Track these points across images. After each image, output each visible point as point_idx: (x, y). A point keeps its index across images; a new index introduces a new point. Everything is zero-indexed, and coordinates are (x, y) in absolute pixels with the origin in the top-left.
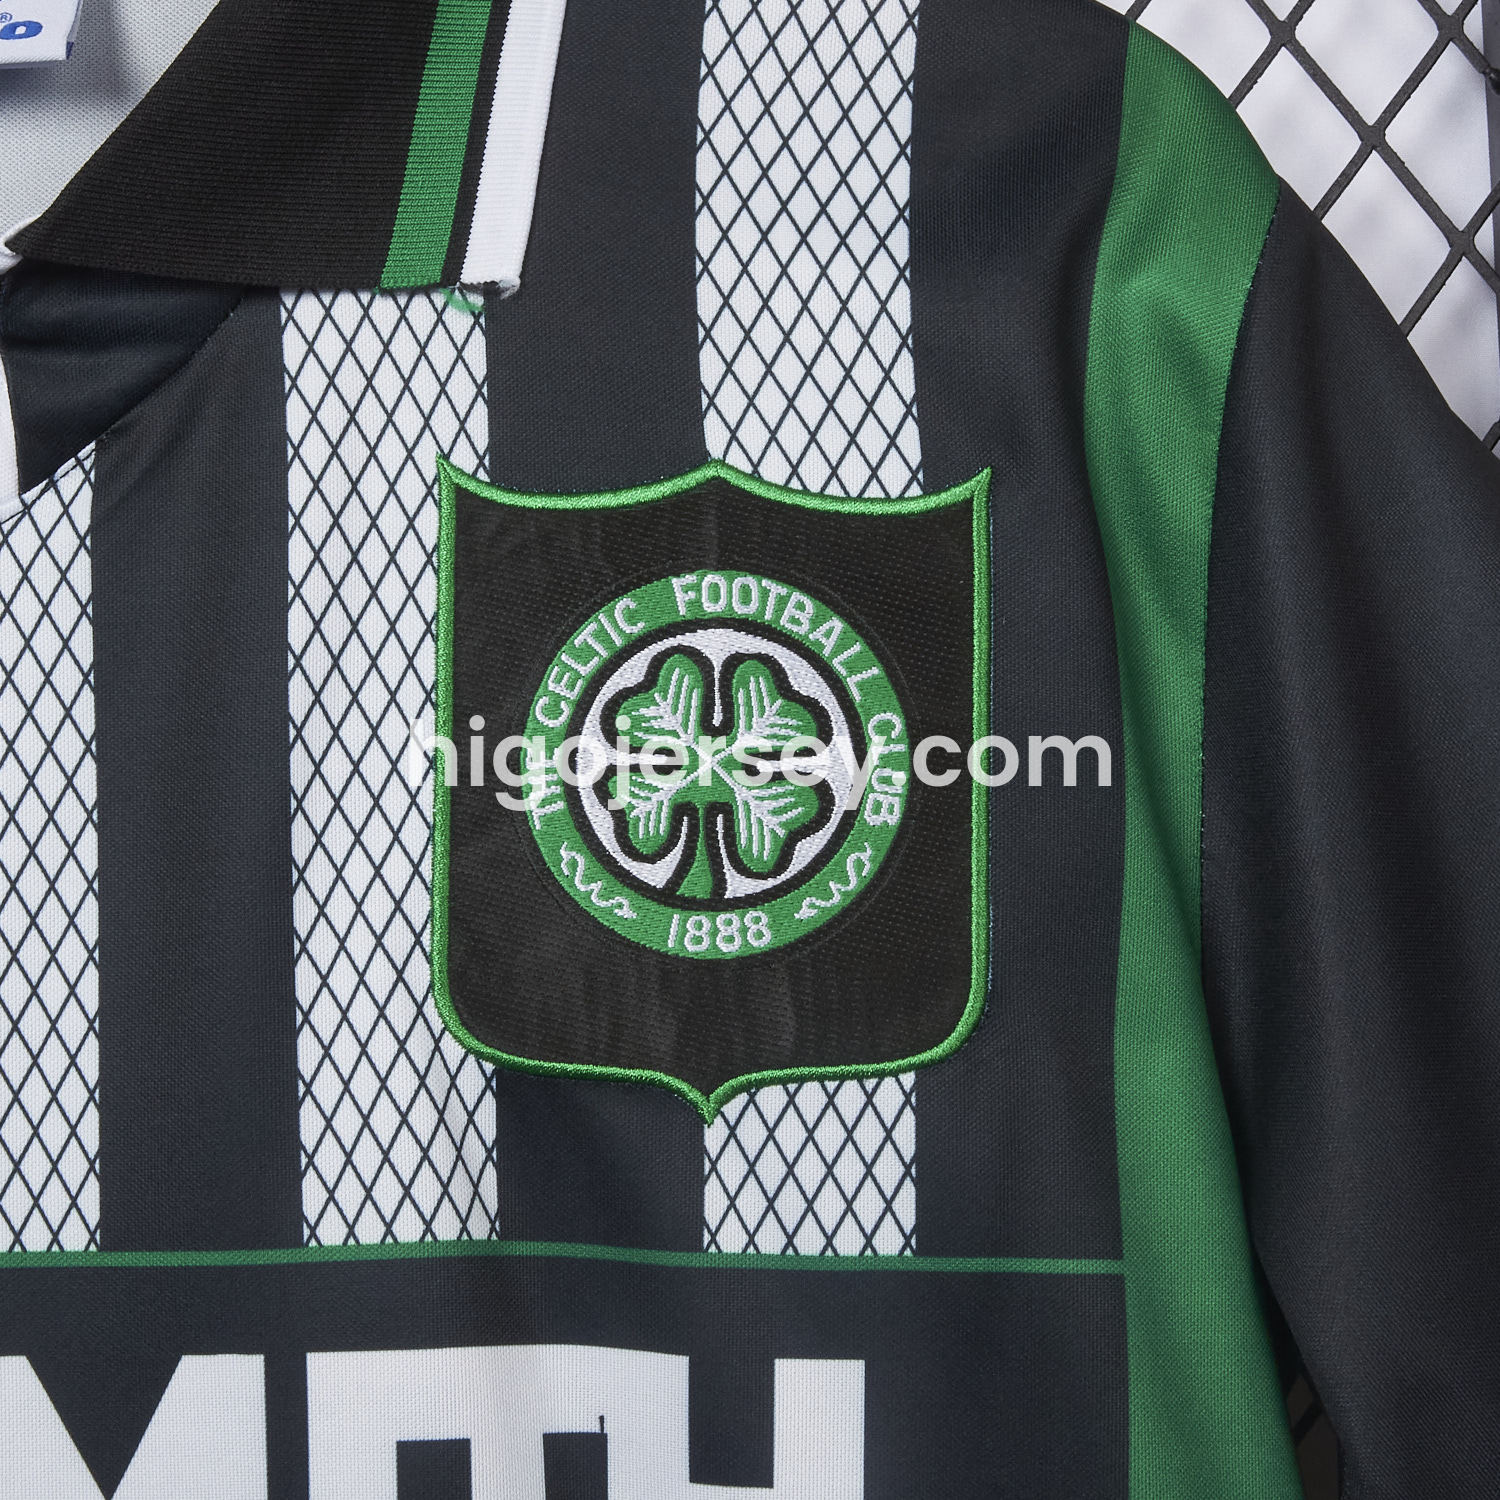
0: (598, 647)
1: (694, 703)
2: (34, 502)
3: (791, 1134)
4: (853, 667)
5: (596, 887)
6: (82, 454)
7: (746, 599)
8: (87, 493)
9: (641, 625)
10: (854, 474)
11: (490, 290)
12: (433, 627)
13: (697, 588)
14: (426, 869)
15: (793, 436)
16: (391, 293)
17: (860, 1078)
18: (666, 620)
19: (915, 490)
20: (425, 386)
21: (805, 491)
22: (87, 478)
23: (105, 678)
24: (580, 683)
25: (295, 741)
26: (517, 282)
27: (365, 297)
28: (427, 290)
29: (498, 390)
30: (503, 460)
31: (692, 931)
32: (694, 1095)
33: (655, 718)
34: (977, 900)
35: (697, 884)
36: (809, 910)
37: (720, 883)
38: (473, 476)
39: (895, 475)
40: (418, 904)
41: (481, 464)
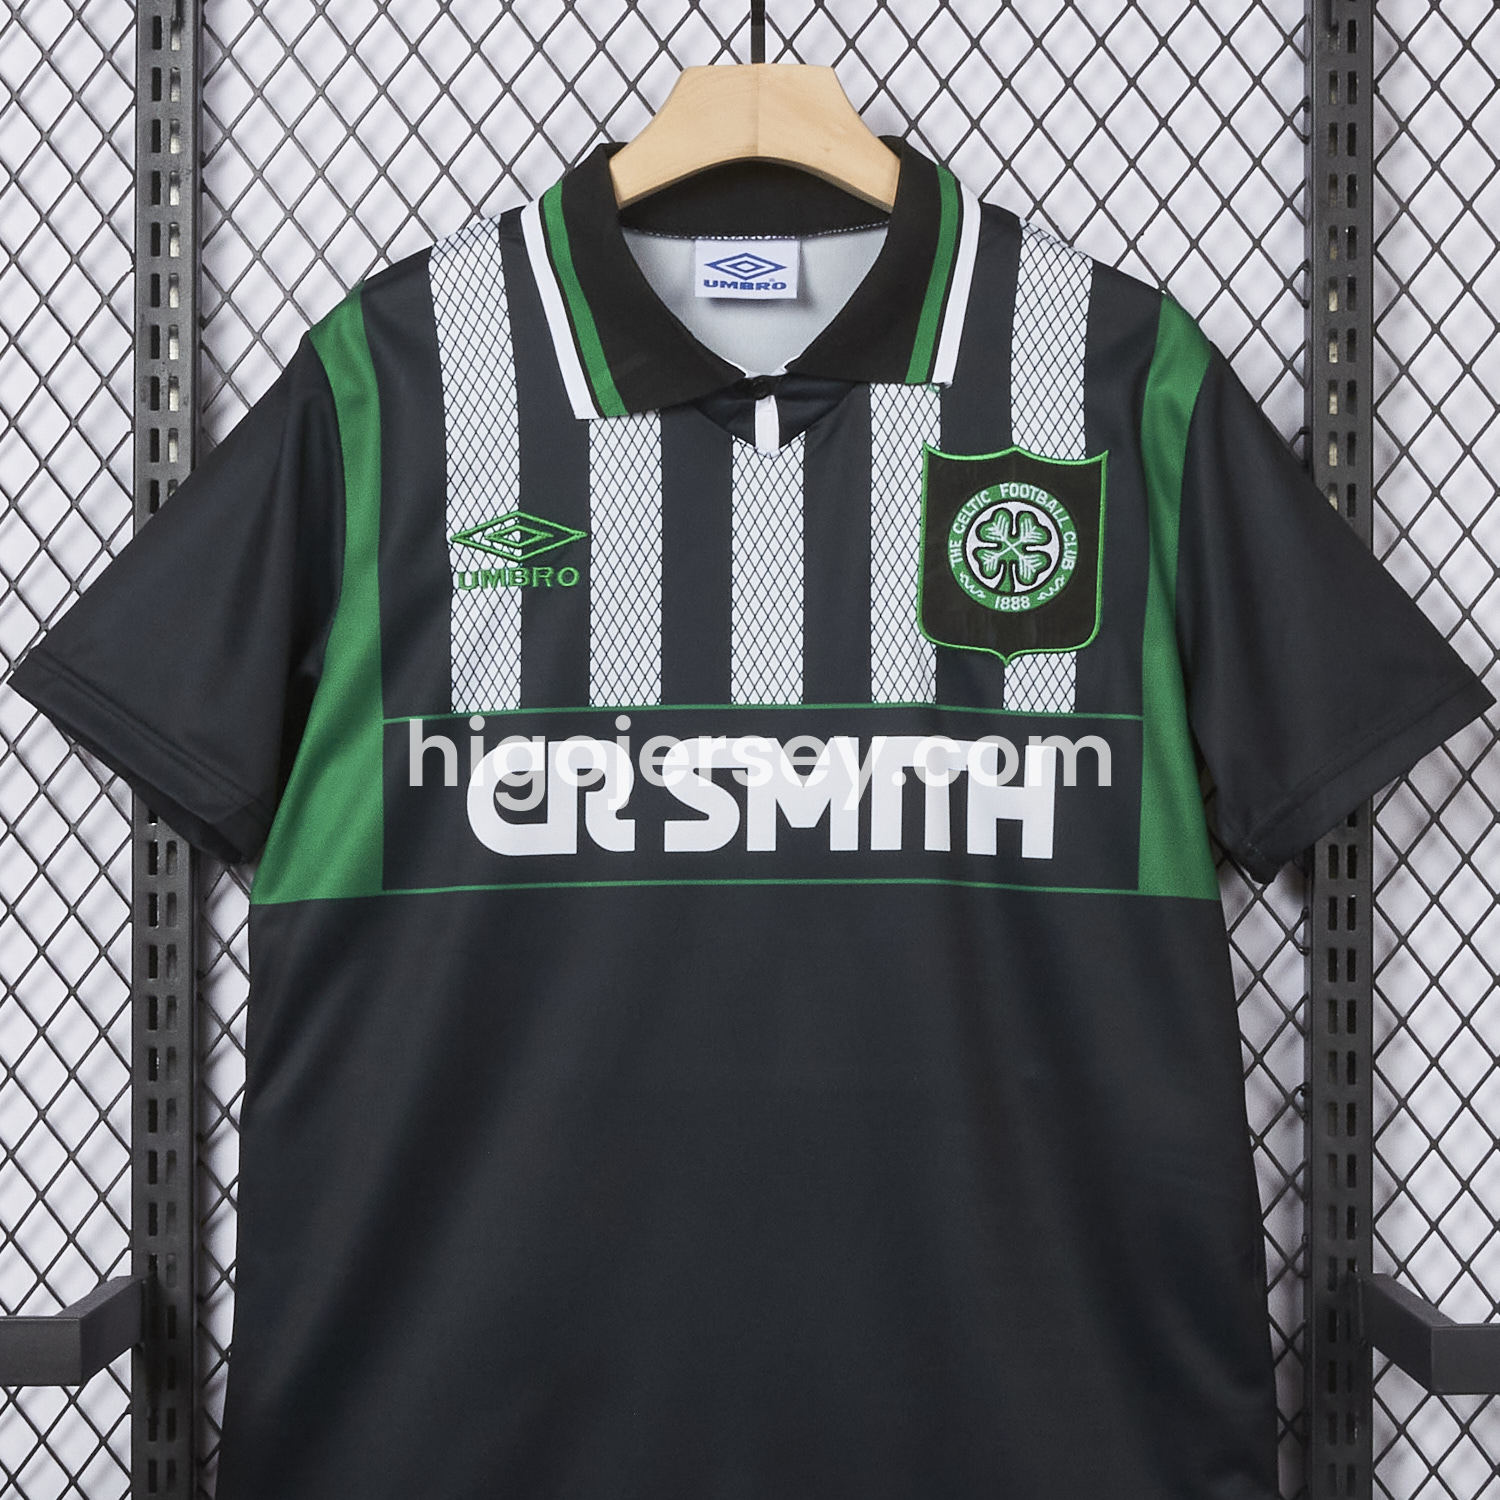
0: (975, 507)
1: (1006, 527)
2: (784, 451)
3: (1034, 671)
4: (1059, 516)
5: (972, 587)
6: (800, 436)
7: (1025, 492)
8: (802, 448)
9: (989, 500)
10: (1062, 451)
11: (942, 385)
13: (1008, 488)
14: (915, 579)
15: (1042, 438)
16: (909, 385)
17: (1058, 653)
18: (998, 498)
19: (1083, 457)
20: (919, 417)
21: (1046, 457)
22: (802, 444)
23: (807, 512)
24: (969, 519)
25: (873, 535)
26: (951, 382)
27: (899, 386)
28: (921, 384)
29: (944, 419)
30: (946, 443)
31: (1003, 602)
32: (1002, 657)
33: (993, 531)
34: (1099, 595)
35: (1006, 587)
36: (1042, 597)
37: (1013, 587)
38: (934, 448)
39: (1076, 452)
40: (913, 591)
41: (937, 444)
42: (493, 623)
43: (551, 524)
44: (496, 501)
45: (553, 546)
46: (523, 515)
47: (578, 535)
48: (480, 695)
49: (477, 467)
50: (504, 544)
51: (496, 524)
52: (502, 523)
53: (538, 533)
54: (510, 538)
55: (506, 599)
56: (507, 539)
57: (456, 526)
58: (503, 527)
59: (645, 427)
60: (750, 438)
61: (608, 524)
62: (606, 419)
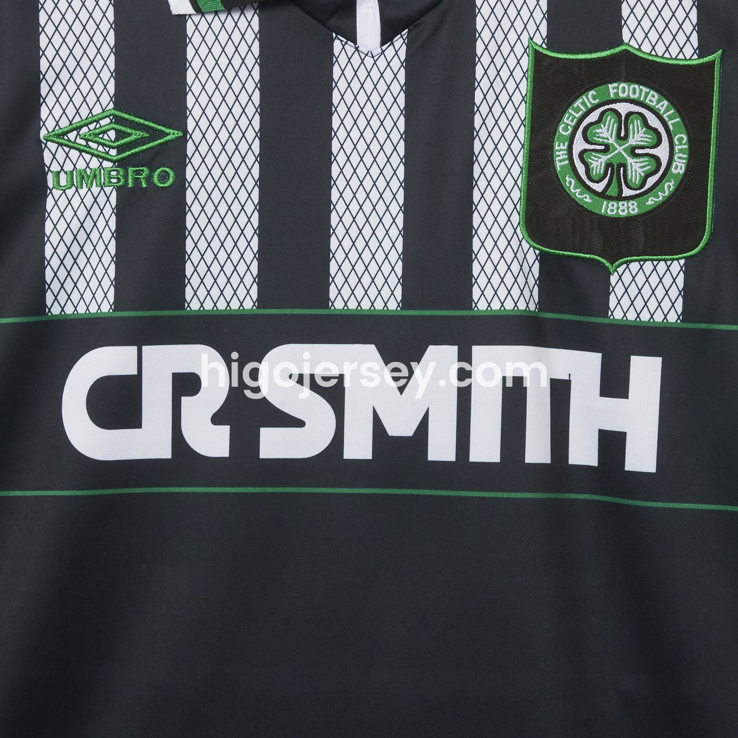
0: (582, 108)
1: (615, 128)
2: (385, 50)
3: (640, 279)
4: (670, 118)
5: (578, 191)
6: (403, 33)
7: (634, 93)
8: (404, 47)
9: (597, 100)
10: (674, 50)
12: (525, 98)
13: (617, 88)
14: (519, 182)
15: (653, 36)
17: (665, 260)
18: (606, 99)
19: (695, 56)
20: (525, 13)
21: (657, 56)
22: (404, 42)
23: (409, 112)
24: (575, 120)
25: (476, 136)
29: (551, 16)
30: (552, 41)
31: (610, 207)
32: (607, 264)
33: (601, 133)
34: (709, 201)
35: (613, 191)
36: (651, 202)
37: (621, 191)
38: (541, 46)
39: (688, 51)
40: (516, 195)
41: (544, 42)
42: (88, 224)
43: (146, 123)
44: (91, 99)
45: (148, 146)
46: (118, 113)
47: (173, 134)
48: (75, 297)
49: (71, 64)
50: (99, 144)
51: (91, 123)
52: (97, 121)
53: (134, 132)
54: (106, 137)
55: (102, 199)
56: (102, 138)
57: (50, 124)
58: (98, 126)
59: (243, 24)
60: (351, 36)
61: (204, 124)
62: (203, 14)
